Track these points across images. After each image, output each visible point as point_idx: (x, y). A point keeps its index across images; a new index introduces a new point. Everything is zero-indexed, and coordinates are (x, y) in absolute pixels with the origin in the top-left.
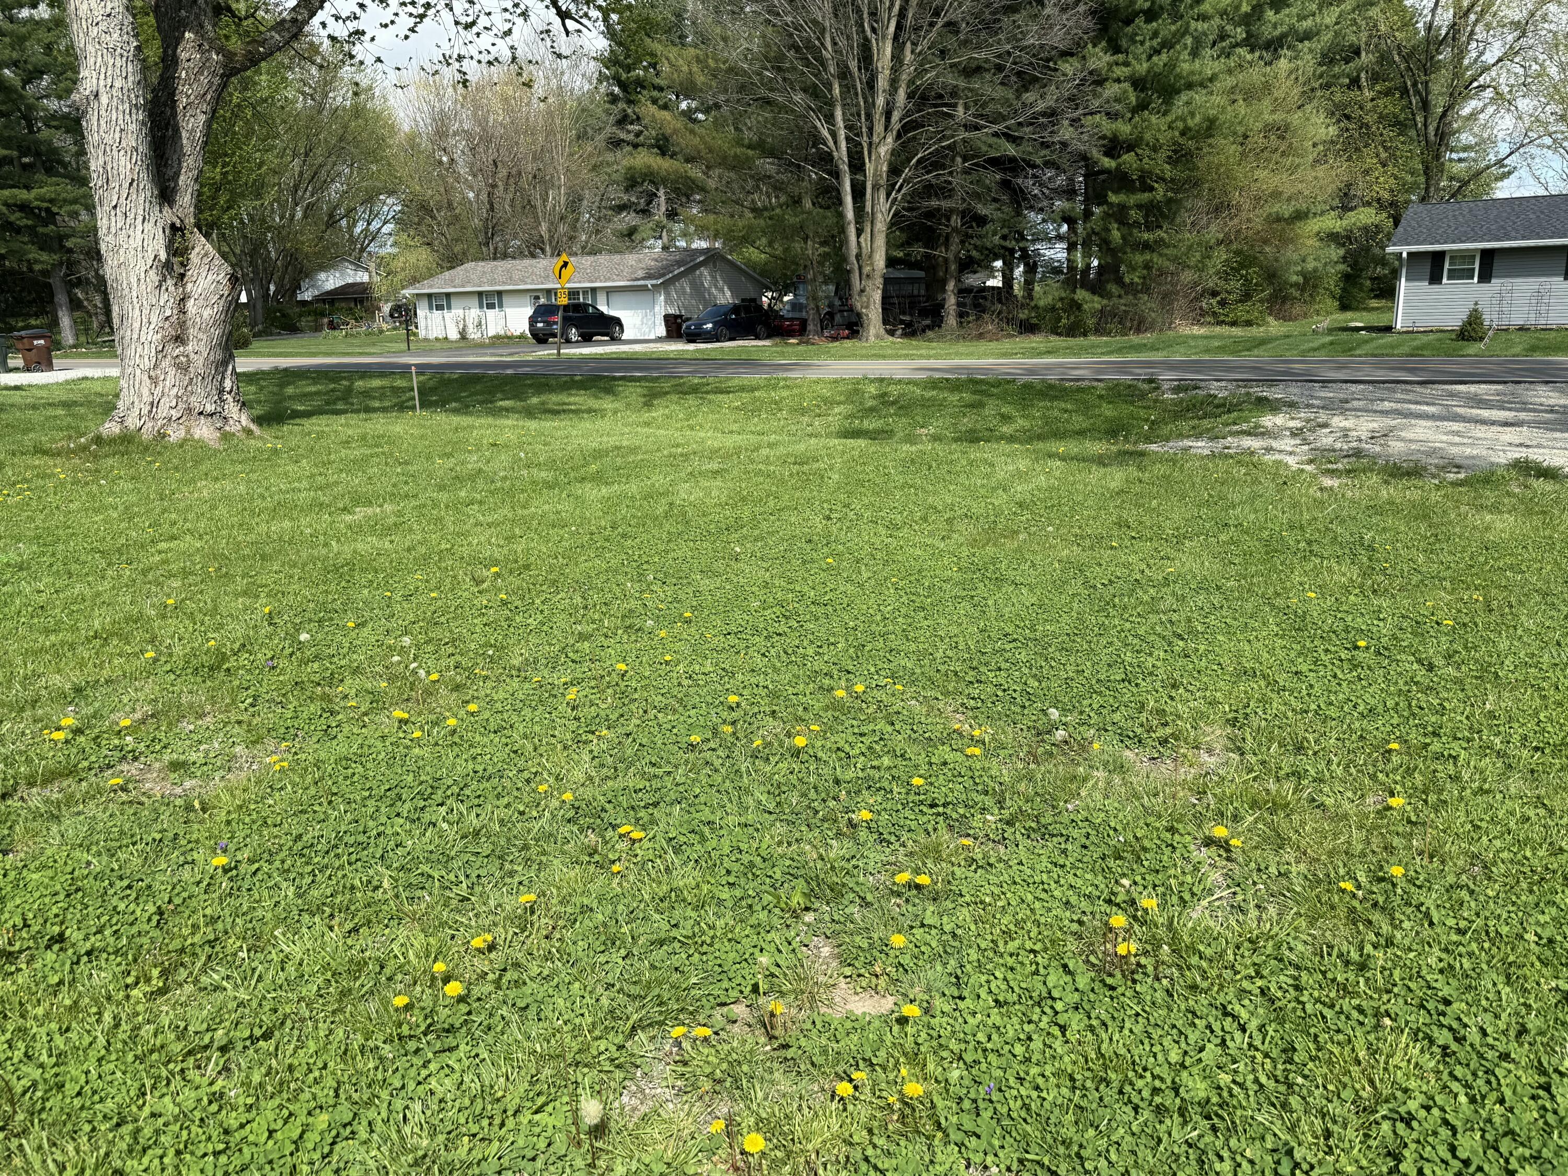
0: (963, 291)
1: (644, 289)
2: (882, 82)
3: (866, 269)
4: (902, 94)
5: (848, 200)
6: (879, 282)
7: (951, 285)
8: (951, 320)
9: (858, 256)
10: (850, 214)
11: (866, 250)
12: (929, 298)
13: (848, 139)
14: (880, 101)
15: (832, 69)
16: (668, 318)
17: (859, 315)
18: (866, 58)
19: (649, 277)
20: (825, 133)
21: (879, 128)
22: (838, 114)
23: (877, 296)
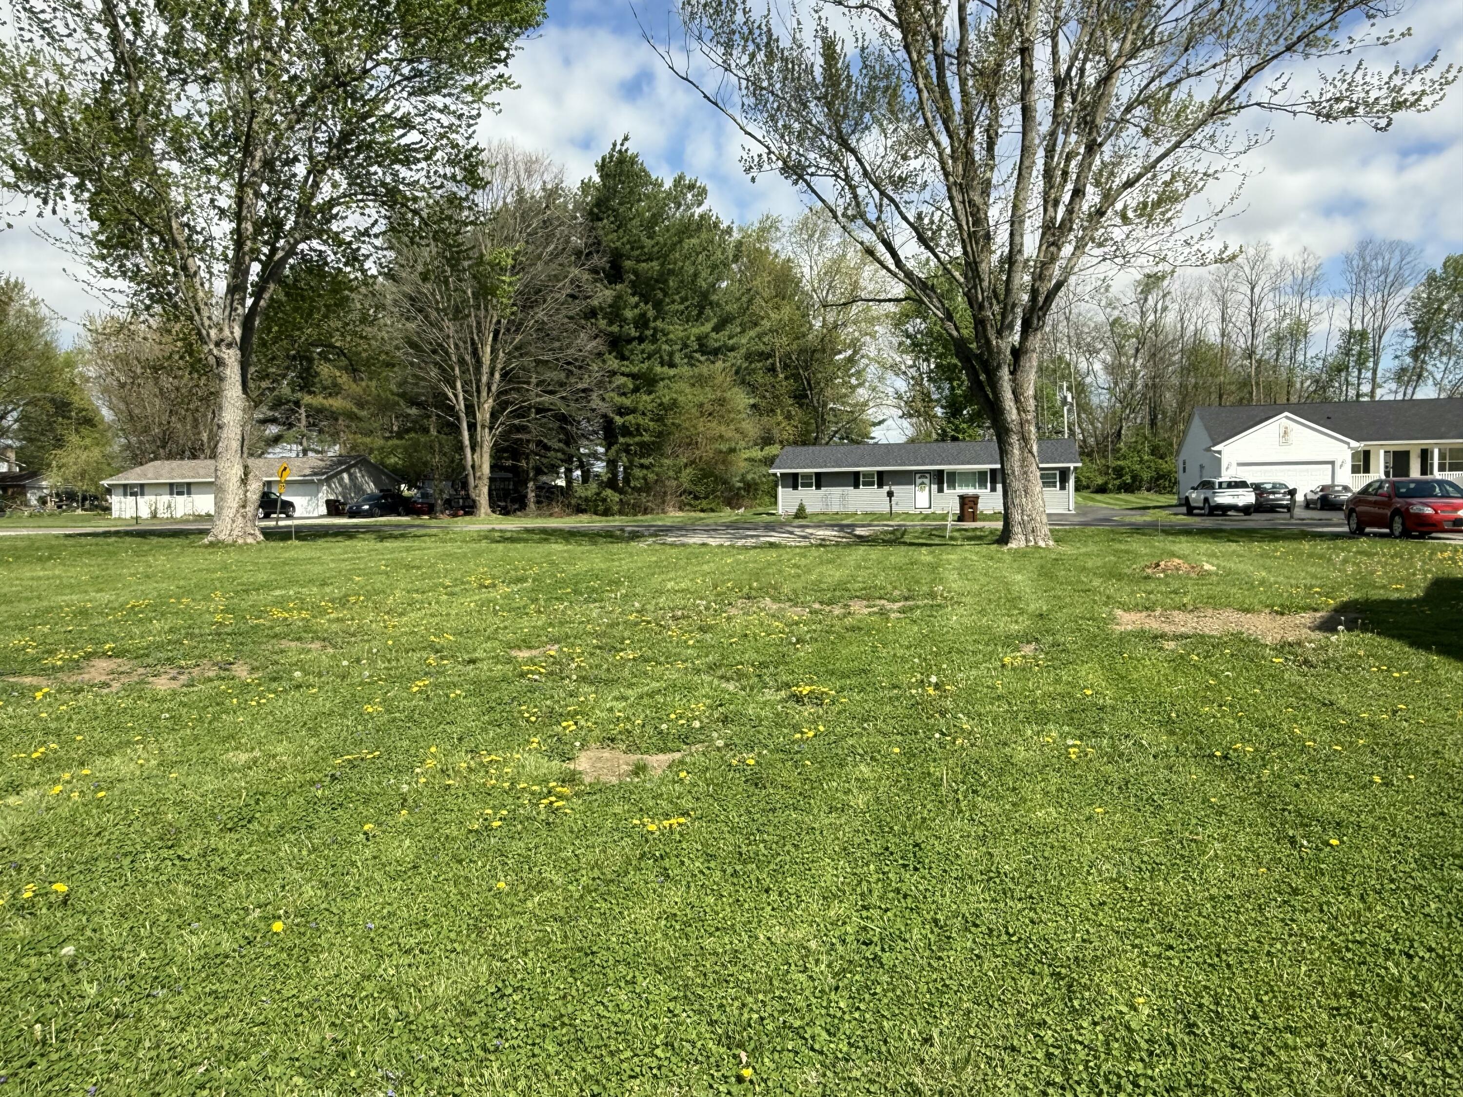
0: (539, 488)
1: (312, 482)
2: (485, 369)
3: (478, 474)
4: (497, 376)
5: (466, 434)
6: (486, 481)
7: (531, 484)
8: (532, 506)
9: (473, 467)
10: (467, 442)
11: (477, 463)
12: (516, 490)
13: (465, 399)
14: (484, 379)
15: (454, 359)
16: (328, 502)
17: (474, 501)
18: (475, 353)
19: (315, 474)
20: (450, 395)
21: (484, 394)
22: (459, 385)
23: (485, 490)
